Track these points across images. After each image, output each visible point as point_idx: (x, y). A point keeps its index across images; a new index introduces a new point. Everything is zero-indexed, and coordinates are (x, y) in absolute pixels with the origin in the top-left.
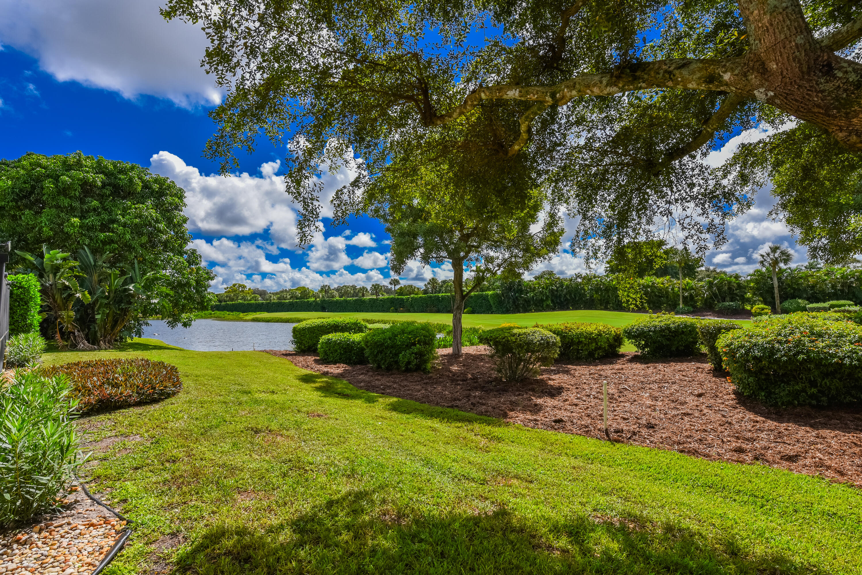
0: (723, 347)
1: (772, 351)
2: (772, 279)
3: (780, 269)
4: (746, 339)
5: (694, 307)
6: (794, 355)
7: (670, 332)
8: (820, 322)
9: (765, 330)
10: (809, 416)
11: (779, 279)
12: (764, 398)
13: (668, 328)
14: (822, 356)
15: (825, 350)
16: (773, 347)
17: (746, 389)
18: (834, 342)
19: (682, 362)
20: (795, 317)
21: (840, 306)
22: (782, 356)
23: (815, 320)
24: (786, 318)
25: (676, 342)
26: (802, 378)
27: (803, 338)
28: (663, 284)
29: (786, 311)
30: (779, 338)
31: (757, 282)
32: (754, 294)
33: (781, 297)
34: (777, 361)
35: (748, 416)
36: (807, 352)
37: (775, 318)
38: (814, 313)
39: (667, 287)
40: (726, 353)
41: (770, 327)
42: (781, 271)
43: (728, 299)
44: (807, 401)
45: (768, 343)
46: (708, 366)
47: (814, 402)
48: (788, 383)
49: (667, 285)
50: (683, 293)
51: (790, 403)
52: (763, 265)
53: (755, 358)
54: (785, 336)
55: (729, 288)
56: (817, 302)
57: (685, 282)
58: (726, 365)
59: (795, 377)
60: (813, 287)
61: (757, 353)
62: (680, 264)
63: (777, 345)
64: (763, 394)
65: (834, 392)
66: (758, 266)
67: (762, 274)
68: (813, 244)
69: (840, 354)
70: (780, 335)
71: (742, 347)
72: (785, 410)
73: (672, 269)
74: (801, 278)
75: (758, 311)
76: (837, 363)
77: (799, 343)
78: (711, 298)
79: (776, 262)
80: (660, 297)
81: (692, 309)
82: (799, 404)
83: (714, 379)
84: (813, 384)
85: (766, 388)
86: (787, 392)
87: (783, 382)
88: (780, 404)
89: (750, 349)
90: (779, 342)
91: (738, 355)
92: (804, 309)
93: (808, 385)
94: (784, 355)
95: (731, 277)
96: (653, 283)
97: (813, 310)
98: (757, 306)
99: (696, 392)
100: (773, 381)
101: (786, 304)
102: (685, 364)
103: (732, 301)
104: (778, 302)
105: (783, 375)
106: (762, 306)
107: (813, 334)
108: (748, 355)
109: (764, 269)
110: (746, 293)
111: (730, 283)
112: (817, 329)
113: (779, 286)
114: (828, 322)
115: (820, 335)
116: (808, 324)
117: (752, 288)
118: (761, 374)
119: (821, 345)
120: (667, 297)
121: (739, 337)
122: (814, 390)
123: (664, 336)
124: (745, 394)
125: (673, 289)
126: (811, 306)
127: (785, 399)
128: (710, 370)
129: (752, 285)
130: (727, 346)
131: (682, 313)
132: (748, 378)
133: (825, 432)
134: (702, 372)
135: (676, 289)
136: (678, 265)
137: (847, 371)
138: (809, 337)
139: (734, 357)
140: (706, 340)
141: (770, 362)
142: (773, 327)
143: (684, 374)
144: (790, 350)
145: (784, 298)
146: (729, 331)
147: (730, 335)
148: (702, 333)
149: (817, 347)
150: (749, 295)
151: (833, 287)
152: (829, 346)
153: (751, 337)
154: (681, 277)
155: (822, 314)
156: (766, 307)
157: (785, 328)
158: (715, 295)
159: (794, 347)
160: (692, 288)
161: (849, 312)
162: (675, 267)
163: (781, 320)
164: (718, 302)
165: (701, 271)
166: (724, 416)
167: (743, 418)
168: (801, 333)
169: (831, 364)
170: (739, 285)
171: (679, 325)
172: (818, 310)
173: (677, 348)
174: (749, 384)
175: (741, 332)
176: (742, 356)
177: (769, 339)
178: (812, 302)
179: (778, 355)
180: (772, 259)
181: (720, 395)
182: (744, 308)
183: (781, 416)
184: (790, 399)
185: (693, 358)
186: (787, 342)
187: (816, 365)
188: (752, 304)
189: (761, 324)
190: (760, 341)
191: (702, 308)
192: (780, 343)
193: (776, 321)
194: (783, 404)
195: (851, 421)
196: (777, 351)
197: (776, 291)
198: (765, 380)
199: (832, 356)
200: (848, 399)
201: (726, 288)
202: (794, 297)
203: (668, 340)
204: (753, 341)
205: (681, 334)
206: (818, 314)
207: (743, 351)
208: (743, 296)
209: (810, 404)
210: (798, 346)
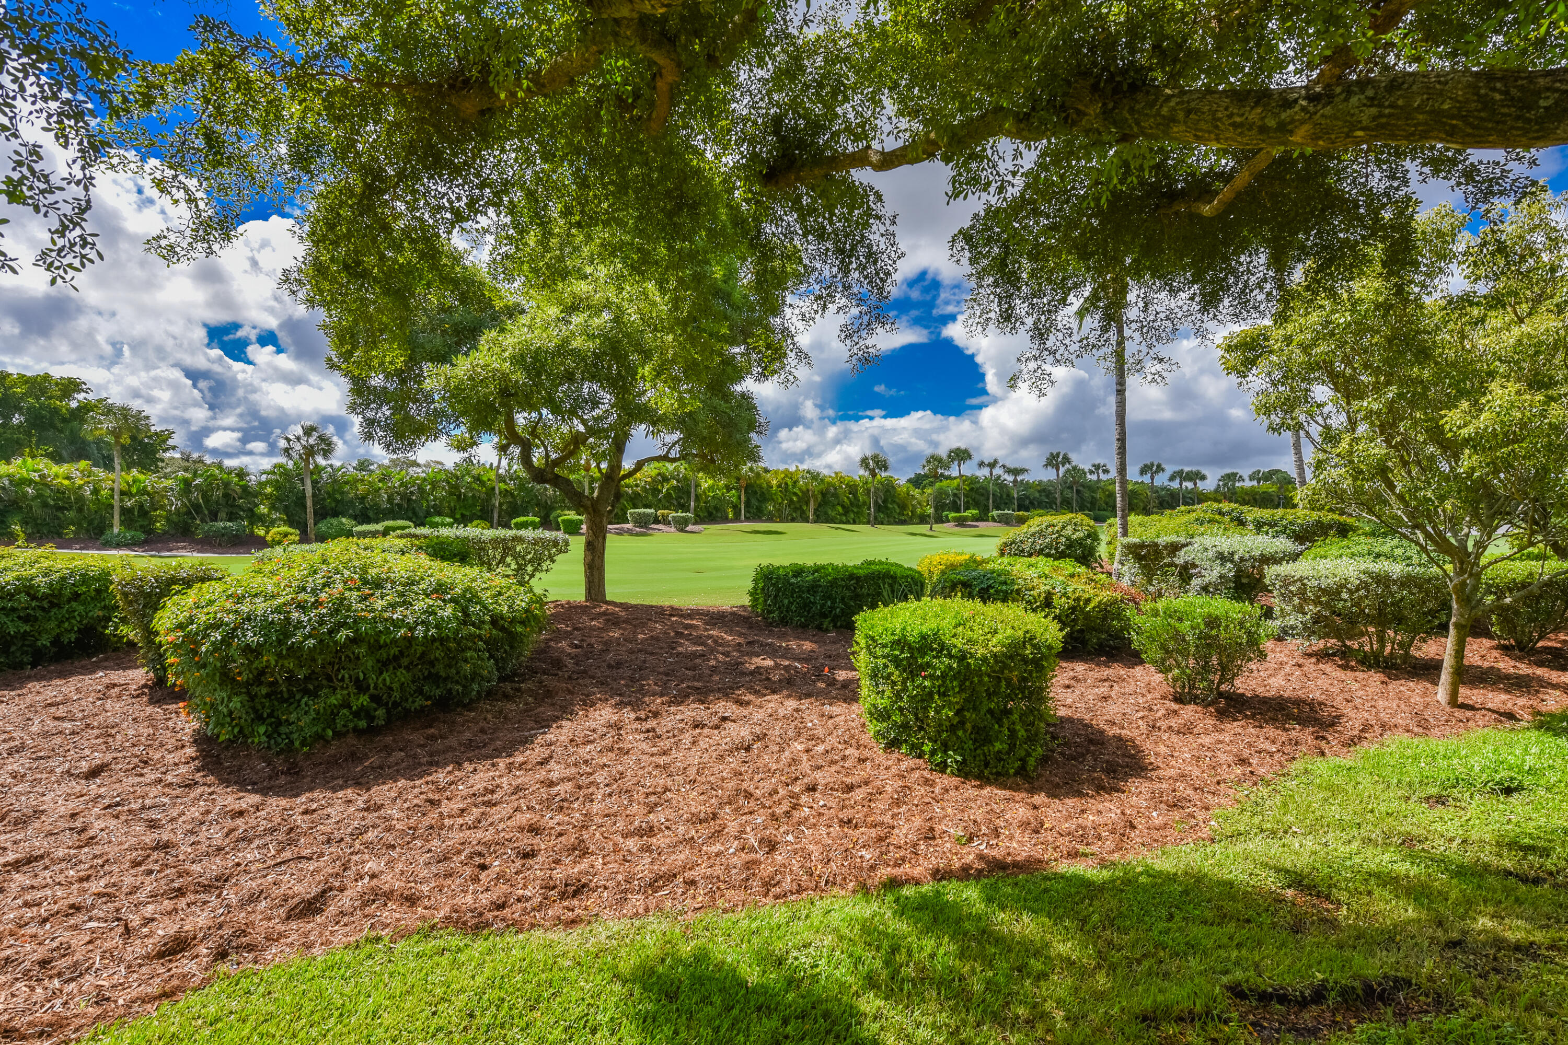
0: (169, 631)
1: (286, 628)
2: (302, 481)
3: (317, 466)
4: (228, 605)
5: (149, 531)
6: (330, 632)
7: (34, 598)
8: (378, 558)
9: (275, 579)
10: (354, 757)
11: (315, 483)
12: (264, 739)
13: (27, 588)
14: (380, 627)
15: (386, 615)
16: (287, 619)
17: (223, 725)
18: (401, 595)
19: (62, 675)
20: (335, 548)
21: (403, 528)
22: (306, 638)
23: (368, 553)
24: (319, 548)
25: (53, 624)
26: (343, 679)
27: (347, 594)
28: (68, 478)
29: (322, 538)
30: (302, 596)
31: (277, 486)
32: (273, 507)
33: (316, 513)
34: (294, 651)
35: (220, 802)
36: (355, 622)
37: (298, 551)
38: (367, 540)
39: (80, 487)
40: (176, 647)
41: (285, 573)
42: (318, 469)
43: (222, 515)
44: (351, 725)
45: (277, 610)
46: (139, 676)
47: (363, 724)
48: (314, 694)
49: (79, 482)
50: (121, 500)
51: (319, 737)
52: (289, 457)
53: (247, 650)
54: (314, 592)
55: (226, 496)
56: (369, 523)
57: (130, 479)
58: (177, 675)
59: (329, 679)
60: (363, 499)
61: (251, 638)
62: (117, 437)
63: (295, 615)
64: (262, 730)
65: (396, 695)
66: (282, 460)
67: (286, 473)
68: (370, 414)
69: (411, 620)
70: (304, 589)
71: (216, 626)
72: (308, 756)
73: (99, 449)
74: (347, 483)
75: (278, 538)
76: (404, 638)
77: (340, 604)
78: (188, 513)
79: (310, 452)
80: (61, 509)
81: (143, 537)
82: (337, 735)
83: (149, 710)
84: (361, 686)
85: (270, 715)
86: (313, 715)
87: (306, 692)
88: (297, 744)
89: (234, 629)
90: (301, 607)
91: (203, 649)
92: (349, 534)
93: (353, 690)
94: (310, 636)
95: (230, 473)
96: (43, 477)
97: (364, 535)
98: (276, 530)
99: (84, 766)
100: (286, 695)
101: (323, 526)
102: (74, 680)
103: (230, 520)
104: (311, 522)
105: (307, 679)
106: (285, 529)
107: (365, 582)
108: (229, 645)
109: (291, 463)
110: (257, 505)
111: (227, 484)
112: (373, 572)
113: (314, 495)
114: (388, 556)
115: (378, 584)
116: (357, 563)
117: (268, 497)
118: (260, 683)
119: (379, 604)
120: (80, 510)
121: (211, 603)
122: (364, 700)
123: (13, 609)
124: (222, 738)
125: (96, 491)
126: (360, 528)
127: (308, 732)
128: (145, 686)
129: (269, 490)
130: (181, 626)
131: (118, 546)
132: (230, 700)
133: (383, 792)
134: (119, 697)
135: (104, 493)
136: (110, 439)
137: (420, 649)
138: (359, 590)
139: (195, 652)
140: (135, 613)
141: (280, 656)
142: (293, 572)
143: (61, 711)
144: (321, 623)
145: (322, 514)
146: (189, 586)
147: (192, 597)
148: (125, 595)
149: (373, 611)
150: (263, 509)
151: (390, 499)
152: (393, 606)
153: (240, 599)
154: (117, 467)
155: (378, 542)
156: (292, 530)
157: (315, 572)
158: (197, 507)
159: (331, 615)
160: (143, 492)
161: (416, 536)
162: (108, 443)
163: (309, 556)
164: (202, 521)
165: (172, 459)
166: (153, 825)
167: (208, 812)
168: (345, 583)
169: (394, 641)
170: (245, 489)
171: (63, 579)
172: (374, 534)
173: (56, 641)
174: (231, 713)
175: (217, 587)
176: (216, 647)
177: (281, 600)
178: (361, 523)
179: (298, 637)
180: (304, 447)
181: (157, 756)
182: (252, 532)
183: (297, 773)
184: (318, 728)
185: (106, 659)
186: (317, 604)
187: (370, 647)
188: (269, 524)
189: (268, 568)
190: (261, 606)
191: (165, 532)
192: (303, 608)
193: (298, 558)
194: (303, 744)
195: (422, 746)
196: (296, 628)
197: (309, 503)
198: (268, 696)
199: (397, 624)
200: (420, 702)
201: (220, 493)
202: (336, 514)
203: (26, 619)
204: (245, 608)
205: (69, 601)
206: (374, 542)
207: (217, 636)
208: (251, 510)
209: (356, 730)
210: (337, 611)
